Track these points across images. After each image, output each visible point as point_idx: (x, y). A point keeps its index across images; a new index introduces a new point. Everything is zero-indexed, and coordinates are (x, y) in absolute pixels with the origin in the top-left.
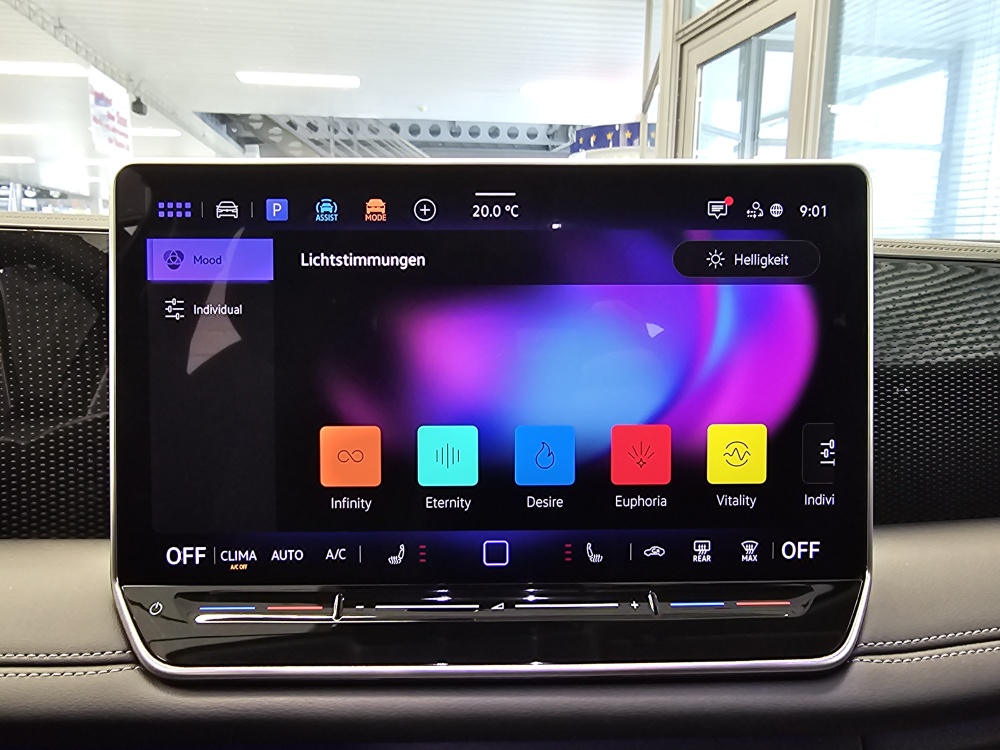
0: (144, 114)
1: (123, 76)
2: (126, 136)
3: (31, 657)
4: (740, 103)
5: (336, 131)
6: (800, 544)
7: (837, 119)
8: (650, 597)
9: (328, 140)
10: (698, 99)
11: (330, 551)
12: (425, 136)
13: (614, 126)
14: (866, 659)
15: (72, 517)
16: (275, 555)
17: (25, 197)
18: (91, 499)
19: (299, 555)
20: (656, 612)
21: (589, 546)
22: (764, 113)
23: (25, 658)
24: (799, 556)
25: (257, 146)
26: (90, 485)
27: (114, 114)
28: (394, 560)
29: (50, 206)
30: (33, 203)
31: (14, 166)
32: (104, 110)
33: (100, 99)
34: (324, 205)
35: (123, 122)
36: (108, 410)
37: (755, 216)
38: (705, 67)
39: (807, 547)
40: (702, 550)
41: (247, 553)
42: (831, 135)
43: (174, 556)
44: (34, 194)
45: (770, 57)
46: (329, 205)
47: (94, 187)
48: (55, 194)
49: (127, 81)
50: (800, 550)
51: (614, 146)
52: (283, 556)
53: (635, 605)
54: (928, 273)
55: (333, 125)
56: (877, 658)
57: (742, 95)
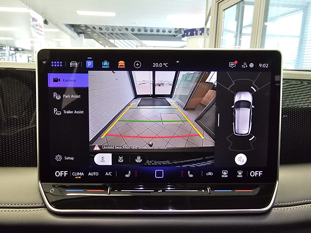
0: (48, 24)
1: (41, 12)
2: (42, 31)
3: (13, 205)
4: (236, 22)
5: (108, 30)
6: (256, 172)
7: (267, 28)
8: (208, 188)
9: (106, 33)
10: (223, 20)
11: (107, 173)
12: (136, 32)
13: (196, 29)
14: (276, 209)
15: (26, 160)
16: (90, 174)
17: (11, 50)
18: (31, 155)
19: (97, 174)
20: (210, 193)
21: (189, 172)
22: (243, 25)
23: (11, 206)
24: (256, 176)
25: (83, 35)
26: (31, 150)
27: (38, 24)
28: (127, 176)
29: (19, 53)
30: (13, 52)
31: (7, 41)
32: (35, 23)
33: (34, 19)
34: (105, 63)
35: (41, 27)
36: (36, 124)
37: (244, 67)
38: (226, 11)
39: (258, 173)
40: (225, 173)
41: (81, 173)
42: (265, 33)
43: (58, 174)
44: (13, 49)
45: (247, 7)
46: (106, 63)
47: (32, 47)
48: (20, 49)
49: (42, 14)
50: (256, 174)
51: (196, 35)
52: (92, 174)
53: (203, 191)
54: (299, 84)
55: (107, 28)
56: (279, 208)
57: (237, 19)
